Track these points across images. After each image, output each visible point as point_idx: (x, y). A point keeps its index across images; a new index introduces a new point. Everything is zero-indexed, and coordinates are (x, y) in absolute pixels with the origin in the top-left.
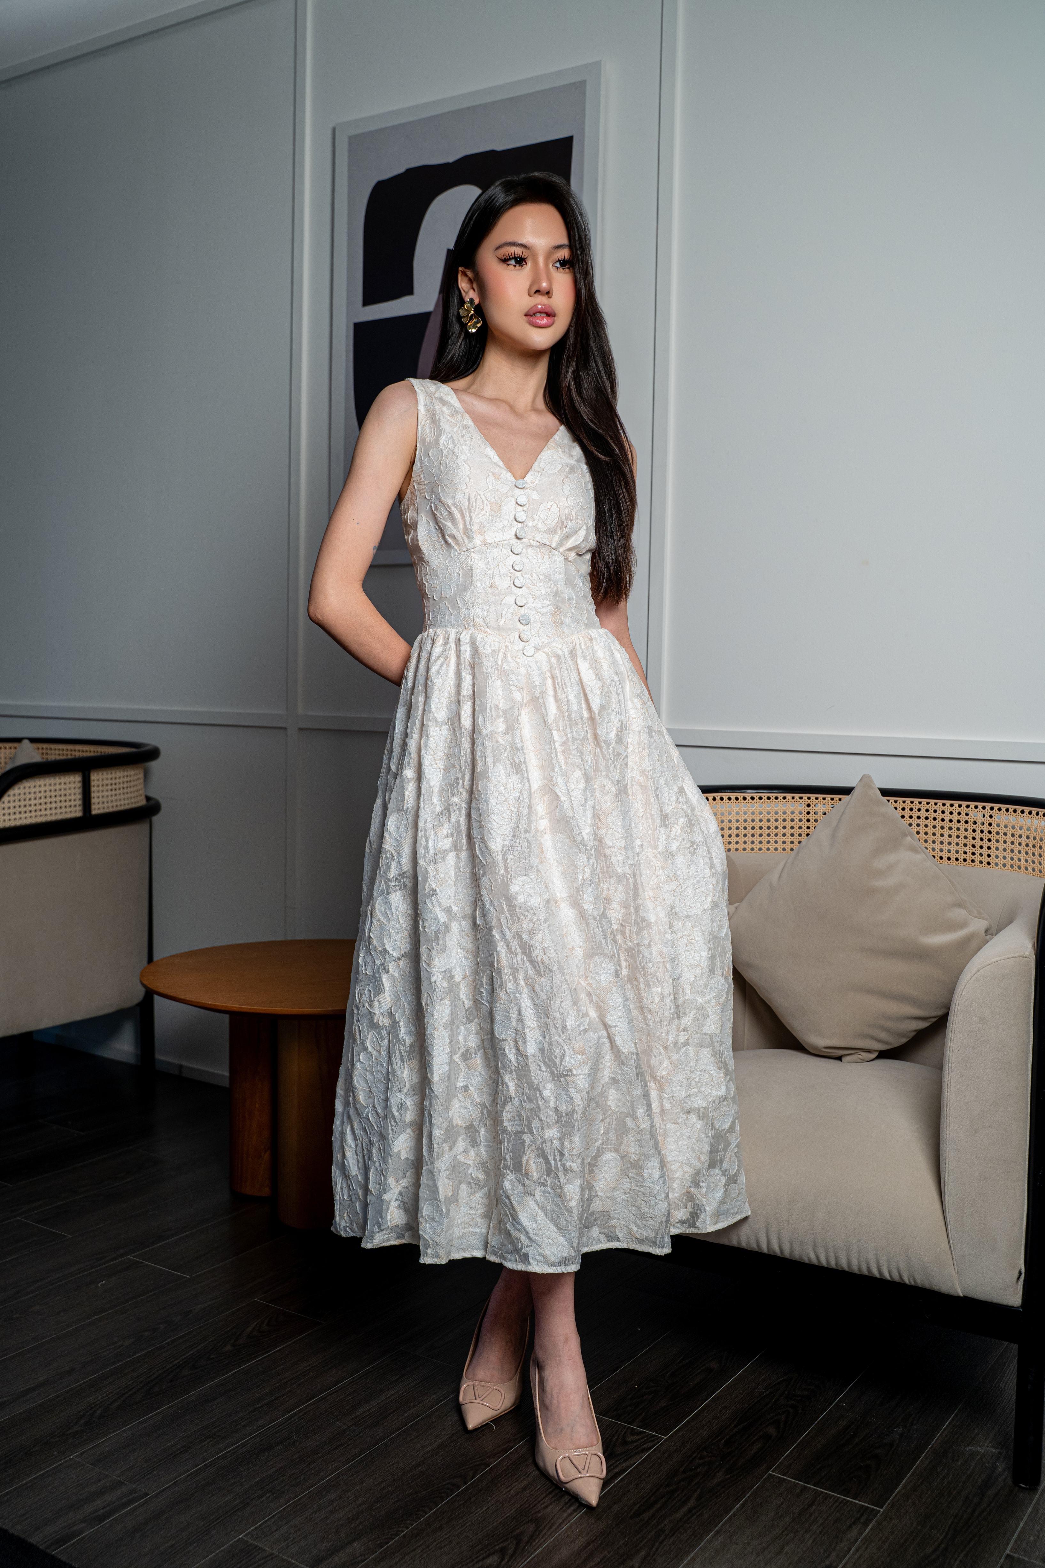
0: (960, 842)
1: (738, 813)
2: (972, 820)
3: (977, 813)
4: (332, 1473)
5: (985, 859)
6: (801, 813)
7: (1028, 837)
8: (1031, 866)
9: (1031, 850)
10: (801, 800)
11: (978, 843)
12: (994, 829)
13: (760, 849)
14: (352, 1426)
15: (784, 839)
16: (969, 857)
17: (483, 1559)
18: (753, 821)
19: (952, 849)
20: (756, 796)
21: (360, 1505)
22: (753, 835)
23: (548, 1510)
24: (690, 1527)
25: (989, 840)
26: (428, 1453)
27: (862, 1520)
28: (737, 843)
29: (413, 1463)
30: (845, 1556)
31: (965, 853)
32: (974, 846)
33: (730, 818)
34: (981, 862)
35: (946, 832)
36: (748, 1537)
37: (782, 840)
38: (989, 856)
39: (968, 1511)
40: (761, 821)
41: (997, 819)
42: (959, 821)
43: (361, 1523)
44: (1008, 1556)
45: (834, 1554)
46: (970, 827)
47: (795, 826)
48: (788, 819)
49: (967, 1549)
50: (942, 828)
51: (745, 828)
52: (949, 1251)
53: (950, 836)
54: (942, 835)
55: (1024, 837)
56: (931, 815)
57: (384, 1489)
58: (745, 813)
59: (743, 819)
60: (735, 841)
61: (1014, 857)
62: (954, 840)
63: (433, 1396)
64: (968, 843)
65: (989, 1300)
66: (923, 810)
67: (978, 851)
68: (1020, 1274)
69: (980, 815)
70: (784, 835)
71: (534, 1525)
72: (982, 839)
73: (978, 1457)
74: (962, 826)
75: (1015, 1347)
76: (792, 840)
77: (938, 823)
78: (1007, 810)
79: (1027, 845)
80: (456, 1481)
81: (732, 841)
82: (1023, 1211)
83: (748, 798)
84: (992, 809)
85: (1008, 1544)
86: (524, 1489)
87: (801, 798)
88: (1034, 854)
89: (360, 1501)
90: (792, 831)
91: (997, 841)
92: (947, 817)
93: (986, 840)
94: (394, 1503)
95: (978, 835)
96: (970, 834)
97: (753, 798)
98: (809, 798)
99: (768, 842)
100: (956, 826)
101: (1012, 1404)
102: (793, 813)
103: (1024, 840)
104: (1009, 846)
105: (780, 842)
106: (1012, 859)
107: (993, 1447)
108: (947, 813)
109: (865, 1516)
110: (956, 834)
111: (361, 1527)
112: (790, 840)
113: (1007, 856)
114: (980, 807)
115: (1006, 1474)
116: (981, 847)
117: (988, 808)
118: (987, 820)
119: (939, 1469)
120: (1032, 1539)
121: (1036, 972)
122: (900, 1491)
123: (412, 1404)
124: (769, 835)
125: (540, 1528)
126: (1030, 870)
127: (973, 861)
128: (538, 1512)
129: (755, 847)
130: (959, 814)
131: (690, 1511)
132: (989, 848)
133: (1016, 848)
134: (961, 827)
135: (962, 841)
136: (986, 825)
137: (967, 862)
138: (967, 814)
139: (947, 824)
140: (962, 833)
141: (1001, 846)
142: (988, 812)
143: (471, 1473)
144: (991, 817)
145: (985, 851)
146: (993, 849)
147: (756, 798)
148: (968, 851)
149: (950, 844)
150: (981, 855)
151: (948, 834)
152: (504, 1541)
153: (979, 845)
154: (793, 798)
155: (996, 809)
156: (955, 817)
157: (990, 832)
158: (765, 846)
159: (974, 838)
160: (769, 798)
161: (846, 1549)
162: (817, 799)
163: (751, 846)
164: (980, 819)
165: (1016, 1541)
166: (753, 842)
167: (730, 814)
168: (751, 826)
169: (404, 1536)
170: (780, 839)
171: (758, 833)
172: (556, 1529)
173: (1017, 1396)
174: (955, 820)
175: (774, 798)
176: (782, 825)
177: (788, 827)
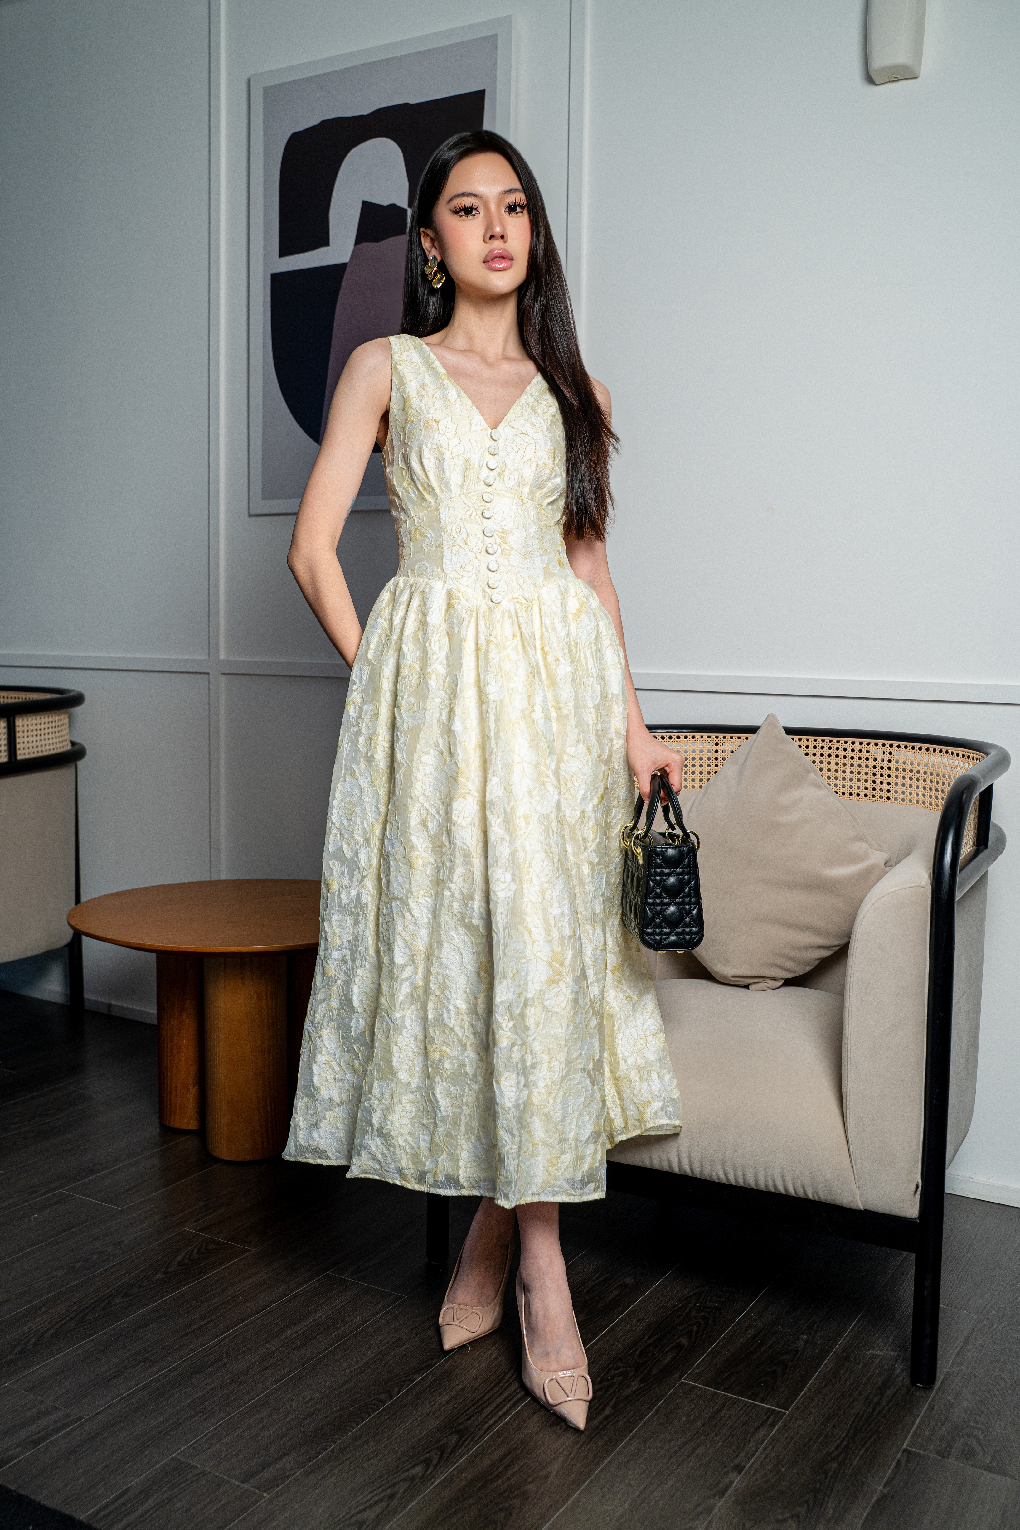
0: (861, 778)
2: (873, 757)
3: (877, 750)
4: (262, 1392)
5: (885, 794)
6: (709, 752)
7: (925, 773)
8: (928, 800)
9: (928, 785)
10: (709, 739)
11: (878, 779)
12: (893, 765)
14: (280, 1347)
15: (693, 776)
16: (869, 792)
17: (408, 1470)
19: (853, 785)
21: (289, 1422)
23: (470, 1422)
24: (606, 1434)
25: (889, 776)
26: (354, 1371)
27: (769, 1422)
29: (340, 1381)
30: (752, 1456)
31: (866, 788)
32: (874, 782)
34: (881, 797)
35: (848, 769)
36: (661, 1441)
37: (691, 778)
38: (889, 791)
39: (868, 1410)
41: (896, 756)
42: (860, 758)
43: (290, 1439)
44: (905, 1450)
45: (742, 1454)
46: (871, 763)
47: (704, 764)
48: (698, 758)
49: (867, 1445)
50: (844, 765)
52: (851, 1167)
53: (852, 772)
54: (844, 772)
55: (922, 772)
56: (834, 752)
57: (312, 1406)
61: (913, 792)
62: (855, 776)
63: (359, 1317)
64: (869, 779)
65: (888, 1213)
66: (826, 748)
67: (878, 786)
68: (917, 1187)
69: (880, 752)
70: (693, 773)
71: (457, 1436)
72: (882, 775)
73: (878, 1360)
74: (863, 762)
75: (913, 1256)
76: (701, 778)
77: (841, 760)
78: (906, 747)
79: (925, 781)
80: (383, 1396)
82: (920, 1128)
84: (891, 746)
85: (905, 1440)
86: (448, 1402)
87: (709, 737)
88: (931, 789)
89: (290, 1418)
90: (702, 769)
91: (897, 777)
92: (849, 754)
93: (885, 776)
94: (322, 1419)
95: (878, 771)
96: (870, 770)
97: (663, 738)
98: (717, 737)
100: (857, 763)
101: (910, 1310)
102: (701, 751)
103: (921, 776)
104: (907, 781)
106: (911, 794)
107: (892, 1350)
108: (849, 750)
109: (772, 1418)
110: (857, 771)
111: (290, 1443)
112: (699, 778)
113: (906, 791)
114: (880, 744)
115: (904, 1375)
116: (881, 783)
117: (887, 745)
118: (887, 757)
119: (842, 1372)
120: (927, 1433)
121: (932, 901)
122: (805, 1393)
123: (339, 1325)
125: (464, 1439)
126: (927, 804)
127: (873, 796)
128: (461, 1424)
130: (861, 751)
131: (606, 1418)
132: (889, 784)
133: (915, 783)
134: (862, 764)
135: (863, 777)
136: (886, 761)
137: (868, 797)
138: (868, 752)
139: (848, 761)
140: (863, 770)
141: (900, 781)
142: (887, 749)
143: (396, 1389)
144: (890, 753)
145: (885, 787)
146: (893, 784)
147: (667, 738)
148: (868, 786)
149: (851, 780)
150: (881, 790)
151: (849, 770)
152: (429, 1452)
153: (880, 780)
154: (702, 737)
155: (895, 746)
156: (856, 754)
157: (889, 768)
159: (874, 775)
160: (678, 738)
161: (753, 1449)
162: (724, 737)
164: (880, 756)
165: (913, 1436)
169: (332, 1450)
172: (478, 1440)
173: (914, 1303)
174: (856, 758)
175: (683, 737)
176: (691, 764)
177: (697, 766)
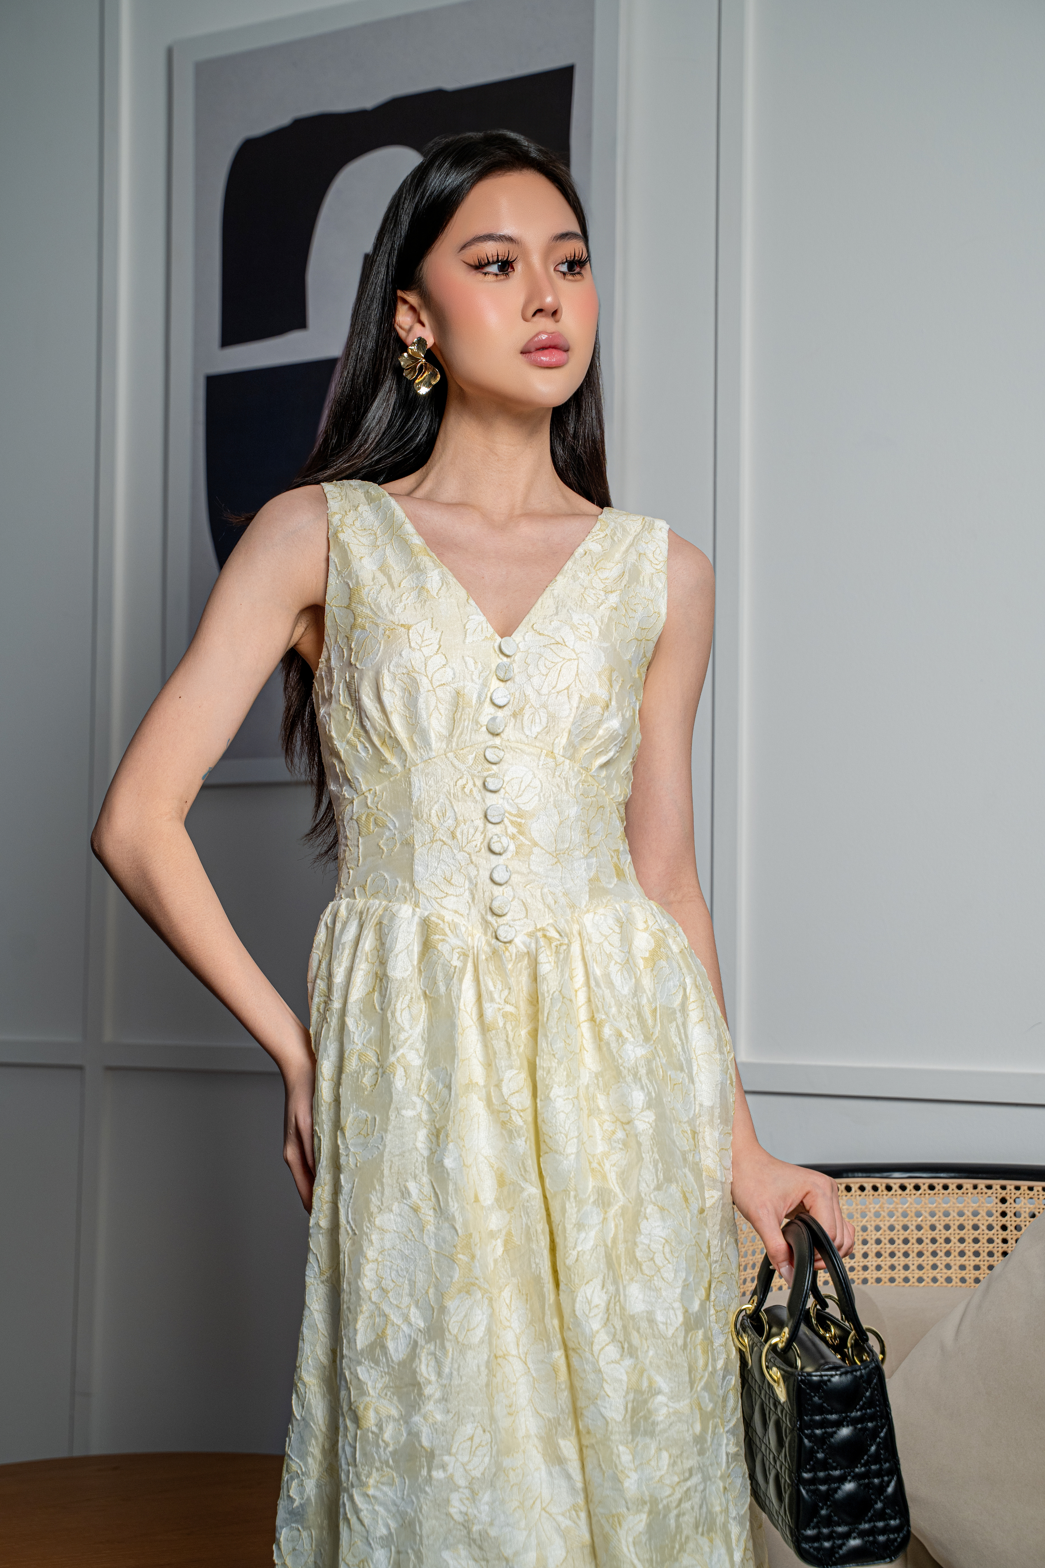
1: (877, 1215)
6: (990, 1214)
10: (989, 1192)
13: (920, 1280)
15: (962, 1261)
18: (905, 1228)
20: (910, 1183)
22: (906, 1255)
28: (879, 1268)
33: (864, 1223)
37: (958, 1263)
40: (919, 1228)
47: (980, 1237)
48: (969, 1225)
51: (892, 1241)
58: (891, 1214)
59: (888, 1224)
60: (875, 1264)
70: (962, 1254)
76: (977, 1262)
81: (869, 1264)
83: (895, 1187)
87: (989, 1187)
90: (977, 1246)
97: (903, 1188)
98: (1003, 1188)
99: (935, 1267)
102: (975, 1214)
105: (955, 1268)
112: (972, 1264)
124: (934, 1254)
129: (910, 1276)
147: (910, 1187)
154: (975, 1187)
158: (928, 1274)
160: (931, 1187)
162: (1017, 1188)
163: (904, 1274)
166: (906, 1267)
167: (864, 1215)
168: (902, 1238)
170: (955, 1261)
171: (916, 1251)
175: (940, 1187)
176: (958, 1237)
177: (969, 1240)
